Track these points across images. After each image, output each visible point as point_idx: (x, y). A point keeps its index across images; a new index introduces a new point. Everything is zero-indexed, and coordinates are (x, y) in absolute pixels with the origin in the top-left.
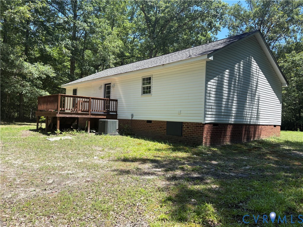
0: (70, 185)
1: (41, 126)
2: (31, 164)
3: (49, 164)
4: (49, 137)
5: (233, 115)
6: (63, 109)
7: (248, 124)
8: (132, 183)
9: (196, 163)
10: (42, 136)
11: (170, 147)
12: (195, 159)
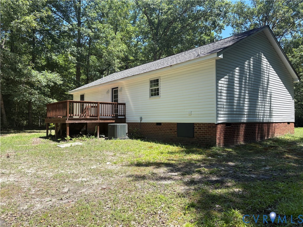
0: (86, 193)
1: (51, 133)
2: (45, 172)
3: (63, 171)
4: (59, 143)
5: (246, 113)
6: (72, 115)
7: (261, 122)
8: (149, 189)
9: (212, 165)
10: (53, 143)
11: (182, 149)
12: (210, 161)
